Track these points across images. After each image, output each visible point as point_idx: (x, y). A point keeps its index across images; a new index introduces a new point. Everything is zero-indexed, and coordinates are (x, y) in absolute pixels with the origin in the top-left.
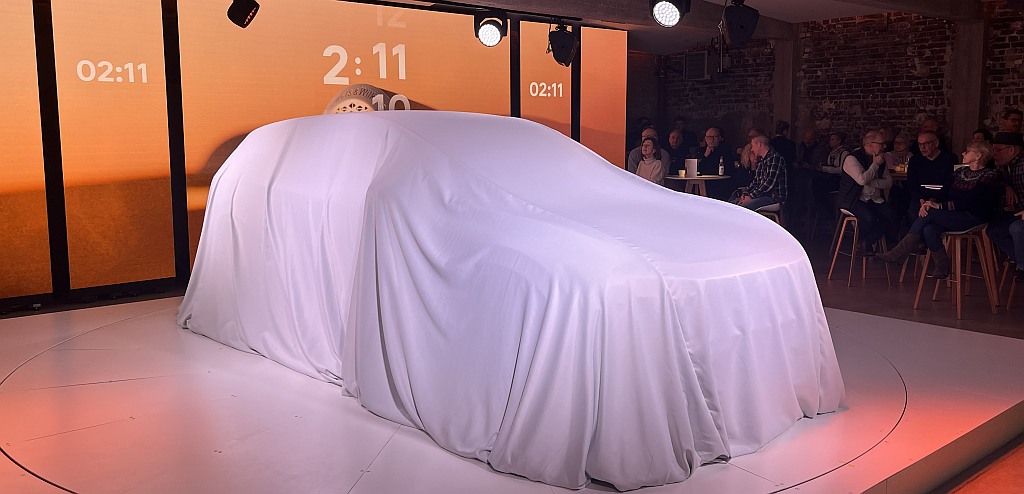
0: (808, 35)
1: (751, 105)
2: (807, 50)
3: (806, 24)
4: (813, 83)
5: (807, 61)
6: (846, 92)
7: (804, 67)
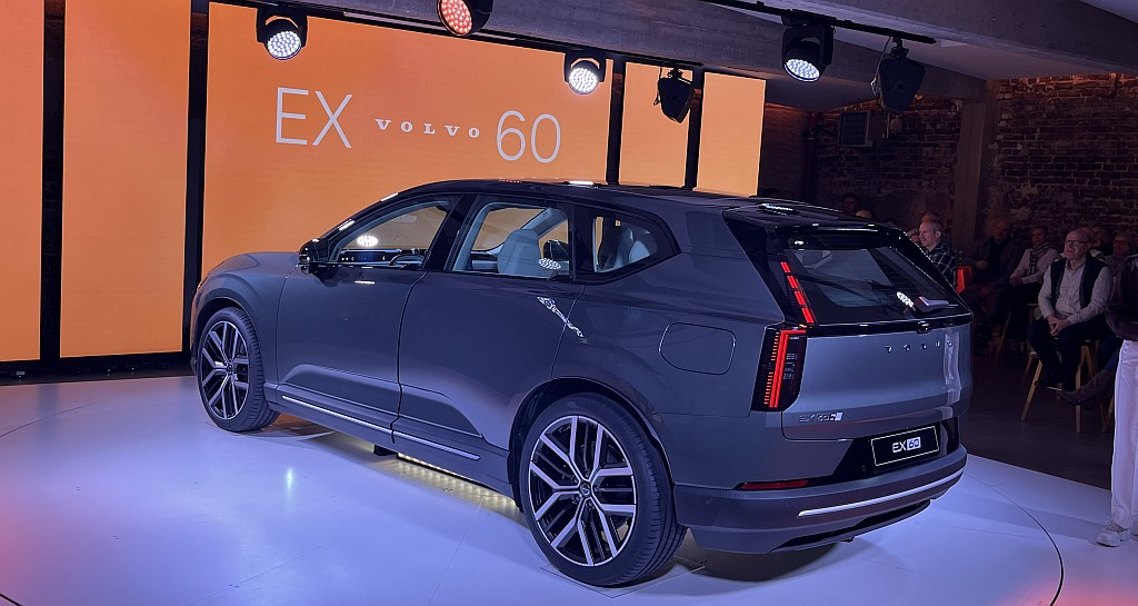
0: (1007, 96)
1: (925, 183)
2: (1005, 116)
3: (1006, 83)
4: (1010, 159)
5: (1003, 130)
6: (1055, 174)
7: (1000, 137)
